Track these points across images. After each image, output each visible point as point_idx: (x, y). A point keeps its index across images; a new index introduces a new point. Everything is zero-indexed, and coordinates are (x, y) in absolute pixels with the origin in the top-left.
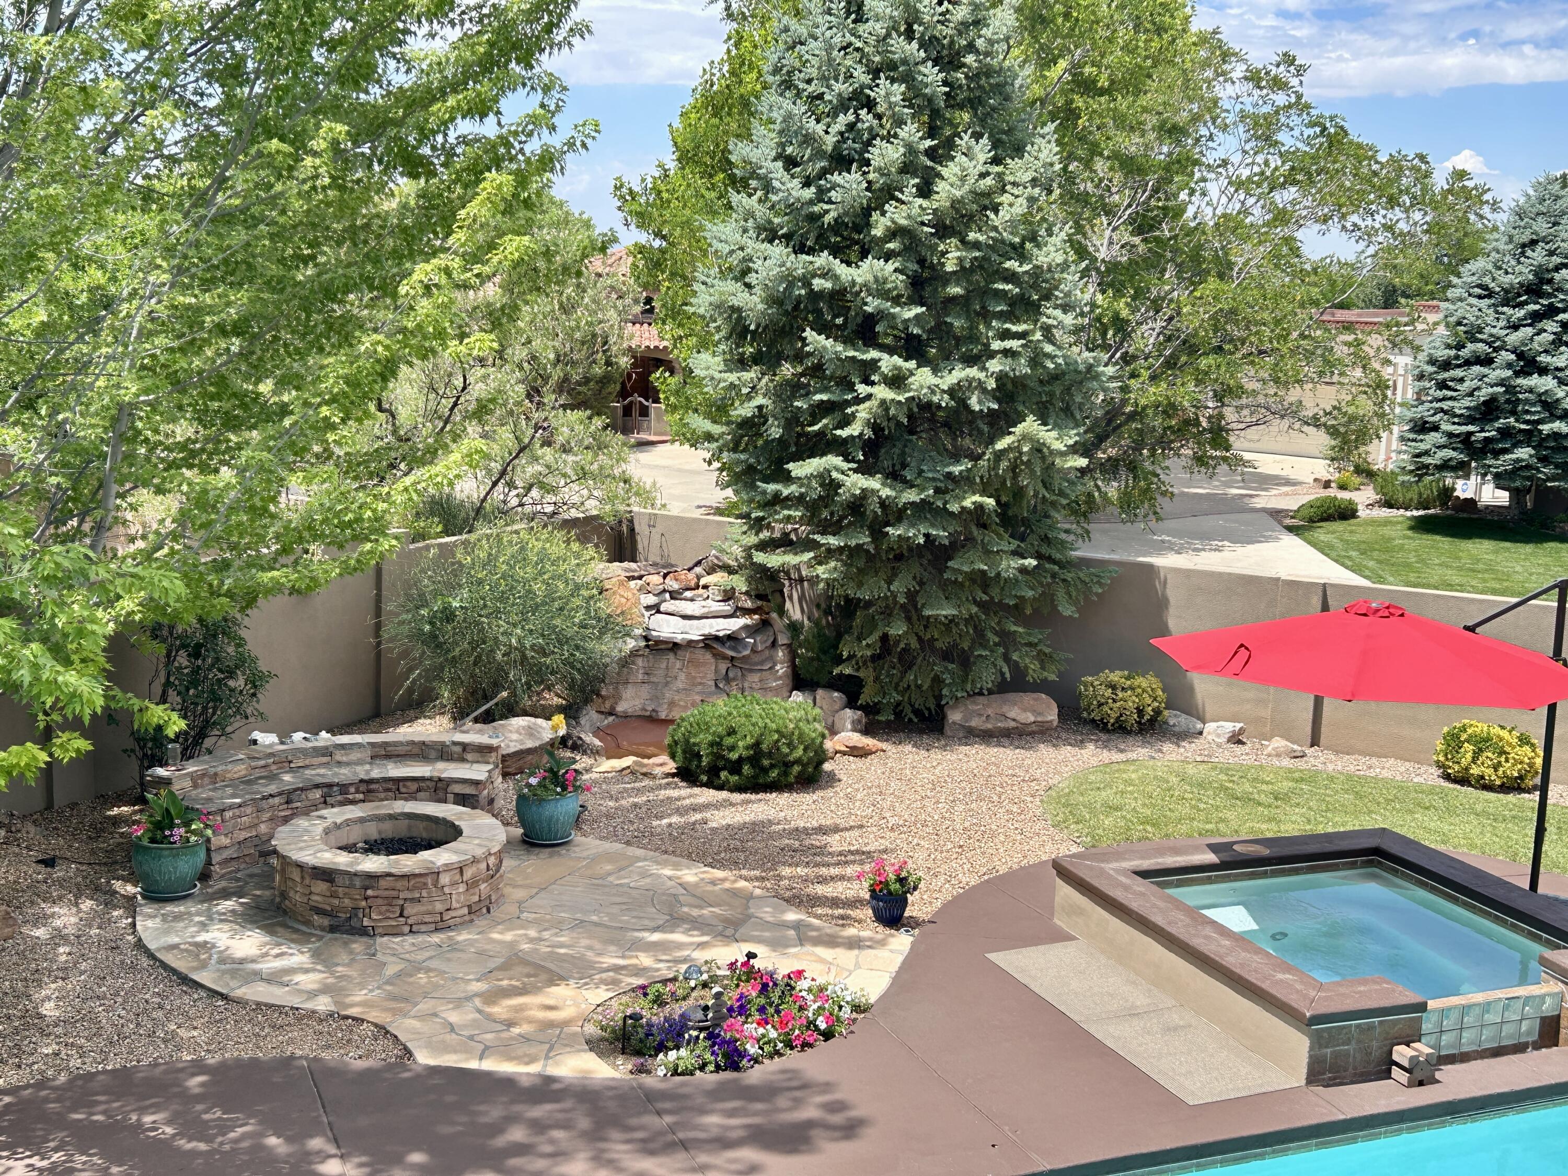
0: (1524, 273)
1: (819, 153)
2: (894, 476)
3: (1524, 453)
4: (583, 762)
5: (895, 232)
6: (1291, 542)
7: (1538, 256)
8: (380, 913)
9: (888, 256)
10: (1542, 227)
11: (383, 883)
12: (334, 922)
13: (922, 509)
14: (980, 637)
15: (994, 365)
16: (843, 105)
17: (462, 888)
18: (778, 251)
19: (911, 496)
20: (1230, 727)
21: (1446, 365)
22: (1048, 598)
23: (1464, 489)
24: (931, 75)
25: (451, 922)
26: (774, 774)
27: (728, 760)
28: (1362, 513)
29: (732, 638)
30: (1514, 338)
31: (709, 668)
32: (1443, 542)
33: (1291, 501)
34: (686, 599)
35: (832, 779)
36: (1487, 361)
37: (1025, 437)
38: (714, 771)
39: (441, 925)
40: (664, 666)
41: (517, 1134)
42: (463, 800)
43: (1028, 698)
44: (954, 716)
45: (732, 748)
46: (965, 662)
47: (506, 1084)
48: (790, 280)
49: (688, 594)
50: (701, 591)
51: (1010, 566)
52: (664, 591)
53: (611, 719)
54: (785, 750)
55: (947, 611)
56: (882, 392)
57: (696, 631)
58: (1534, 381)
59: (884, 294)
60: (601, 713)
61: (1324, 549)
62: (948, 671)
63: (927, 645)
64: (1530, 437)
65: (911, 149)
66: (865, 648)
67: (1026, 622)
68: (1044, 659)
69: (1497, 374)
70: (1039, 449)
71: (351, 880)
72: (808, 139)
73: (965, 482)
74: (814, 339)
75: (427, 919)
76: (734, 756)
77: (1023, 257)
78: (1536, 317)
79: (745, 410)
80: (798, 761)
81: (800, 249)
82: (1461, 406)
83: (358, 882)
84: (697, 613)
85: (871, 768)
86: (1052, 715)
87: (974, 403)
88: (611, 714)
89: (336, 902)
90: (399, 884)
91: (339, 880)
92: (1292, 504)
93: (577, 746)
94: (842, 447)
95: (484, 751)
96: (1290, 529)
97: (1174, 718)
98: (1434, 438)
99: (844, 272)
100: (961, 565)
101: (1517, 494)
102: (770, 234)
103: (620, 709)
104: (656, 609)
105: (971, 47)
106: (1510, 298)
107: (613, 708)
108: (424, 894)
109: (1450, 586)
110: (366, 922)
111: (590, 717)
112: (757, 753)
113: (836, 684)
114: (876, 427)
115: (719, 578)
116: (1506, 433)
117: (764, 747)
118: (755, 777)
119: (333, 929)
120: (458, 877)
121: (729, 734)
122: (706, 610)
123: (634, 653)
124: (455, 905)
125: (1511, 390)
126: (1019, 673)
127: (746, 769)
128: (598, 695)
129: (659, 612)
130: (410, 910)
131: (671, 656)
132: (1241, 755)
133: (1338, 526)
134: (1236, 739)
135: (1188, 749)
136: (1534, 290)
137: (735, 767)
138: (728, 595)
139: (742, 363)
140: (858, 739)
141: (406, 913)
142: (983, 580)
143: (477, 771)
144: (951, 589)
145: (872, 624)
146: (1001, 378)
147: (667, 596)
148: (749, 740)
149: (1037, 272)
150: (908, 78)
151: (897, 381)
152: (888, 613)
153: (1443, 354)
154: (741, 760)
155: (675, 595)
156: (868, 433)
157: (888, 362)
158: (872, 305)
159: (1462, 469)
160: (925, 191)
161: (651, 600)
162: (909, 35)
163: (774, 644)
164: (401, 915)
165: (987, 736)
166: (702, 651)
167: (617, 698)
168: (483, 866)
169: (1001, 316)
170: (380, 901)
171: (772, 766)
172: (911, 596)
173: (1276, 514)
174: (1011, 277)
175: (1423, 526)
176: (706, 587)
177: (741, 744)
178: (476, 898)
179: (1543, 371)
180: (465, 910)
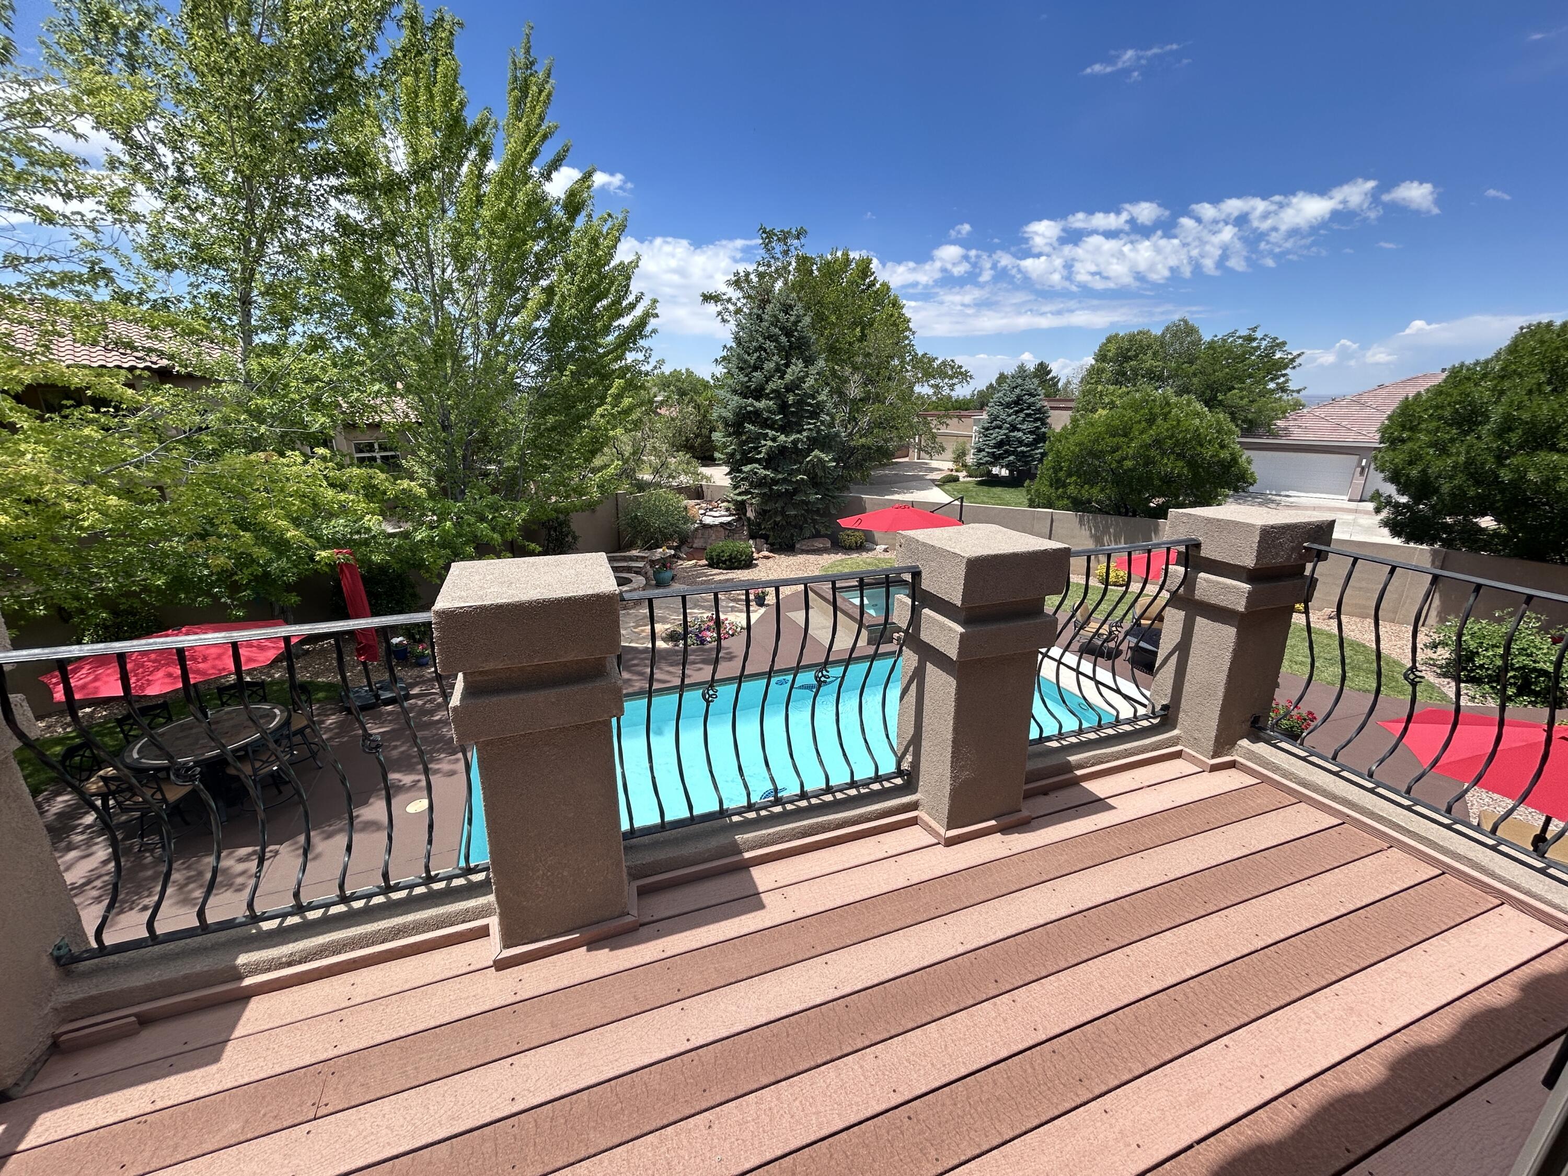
0: (1014, 397)
1: (749, 366)
2: (775, 470)
3: (1011, 458)
4: (680, 562)
5: (773, 391)
6: (936, 490)
7: (1018, 391)
9: (771, 399)
10: (1020, 381)
13: (784, 479)
14: (806, 521)
15: (805, 434)
16: (756, 350)
18: (736, 398)
19: (780, 476)
20: (884, 547)
21: (987, 429)
22: (827, 507)
23: (995, 470)
24: (783, 339)
26: (736, 564)
27: (723, 560)
28: (961, 479)
29: (729, 523)
30: (1009, 419)
31: (722, 533)
32: (986, 488)
33: (937, 476)
34: (714, 511)
35: (757, 565)
36: (1000, 427)
37: (815, 456)
38: (718, 564)
40: (707, 532)
41: (635, 662)
42: (636, 573)
43: (821, 540)
44: (798, 546)
46: (801, 528)
47: (636, 649)
48: (741, 408)
49: (715, 509)
50: (719, 508)
51: (813, 498)
54: (742, 557)
55: (793, 513)
56: (770, 443)
57: (717, 521)
58: (1015, 433)
59: (770, 412)
61: (946, 491)
62: (795, 532)
63: (788, 523)
64: (1013, 453)
65: (777, 364)
66: (769, 525)
67: (821, 516)
68: (827, 527)
69: (1003, 432)
70: (820, 460)
72: (745, 361)
73: (798, 471)
74: (749, 427)
77: (814, 398)
78: (1017, 412)
79: (729, 450)
80: (745, 560)
81: (745, 397)
82: (992, 443)
84: (718, 516)
85: (770, 563)
86: (829, 545)
87: (799, 446)
88: (690, 548)
92: (939, 477)
93: (679, 558)
94: (758, 461)
95: (643, 558)
96: (937, 486)
97: (868, 545)
98: (984, 453)
99: (757, 404)
100: (797, 498)
101: (1011, 472)
102: (735, 392)
103: (693, 546)
105: (796, 330)
106: (1008, 406)
107: (690, 546)
109: (983, 503)
111: (685, 548)
112: (731, 558)
113: (761, 537)
114: (767, 454)
115: (725, 504)
116: (1006, 451)
117: (735, 556)
118: (730, 565)
121: (726, 552)
122: (721, 514)
123: (697, 529)
125: (1008, 437)
126: (818, 532)
127: (728, 563)
128: (686, 542)
129: (705, 515)
131: (710, 529)
132: (887, 555)
133: (953, 484)
134: (886, 550)
135: (871, 554)
136: (1016, 403)
137: (724, 562)
138: (728, 509)
139: (730, 435)
140: (766, 553)
142: (807, 503)
143: (641, 564)
144: (795, 505)
145: (770, 518)
146: (808, 437)
147: (708, 510)
148: (731, 554)
149: (818, 403)
150: (776, 341)
151: (774, 439)
152: (776, 513)
153: (987, 425)
154: (726, 560)
155: (711, 510)
156: (766, 457)
157: (771, 433)
158: (765, 415)
159: (993, 464)
160: (782, 378)
161: (703, 512)
162: (776, 326)
163: (743, 525)
165: (808, 552)
166: (720, 528)
167: (692, 543)
169: (808, 418)
171: (736, 562)
172: (783, 508)
173: (933, 481)
174: (810, 405)
175: (980, 483)
176: (721, 507)
179: (1019, 430)
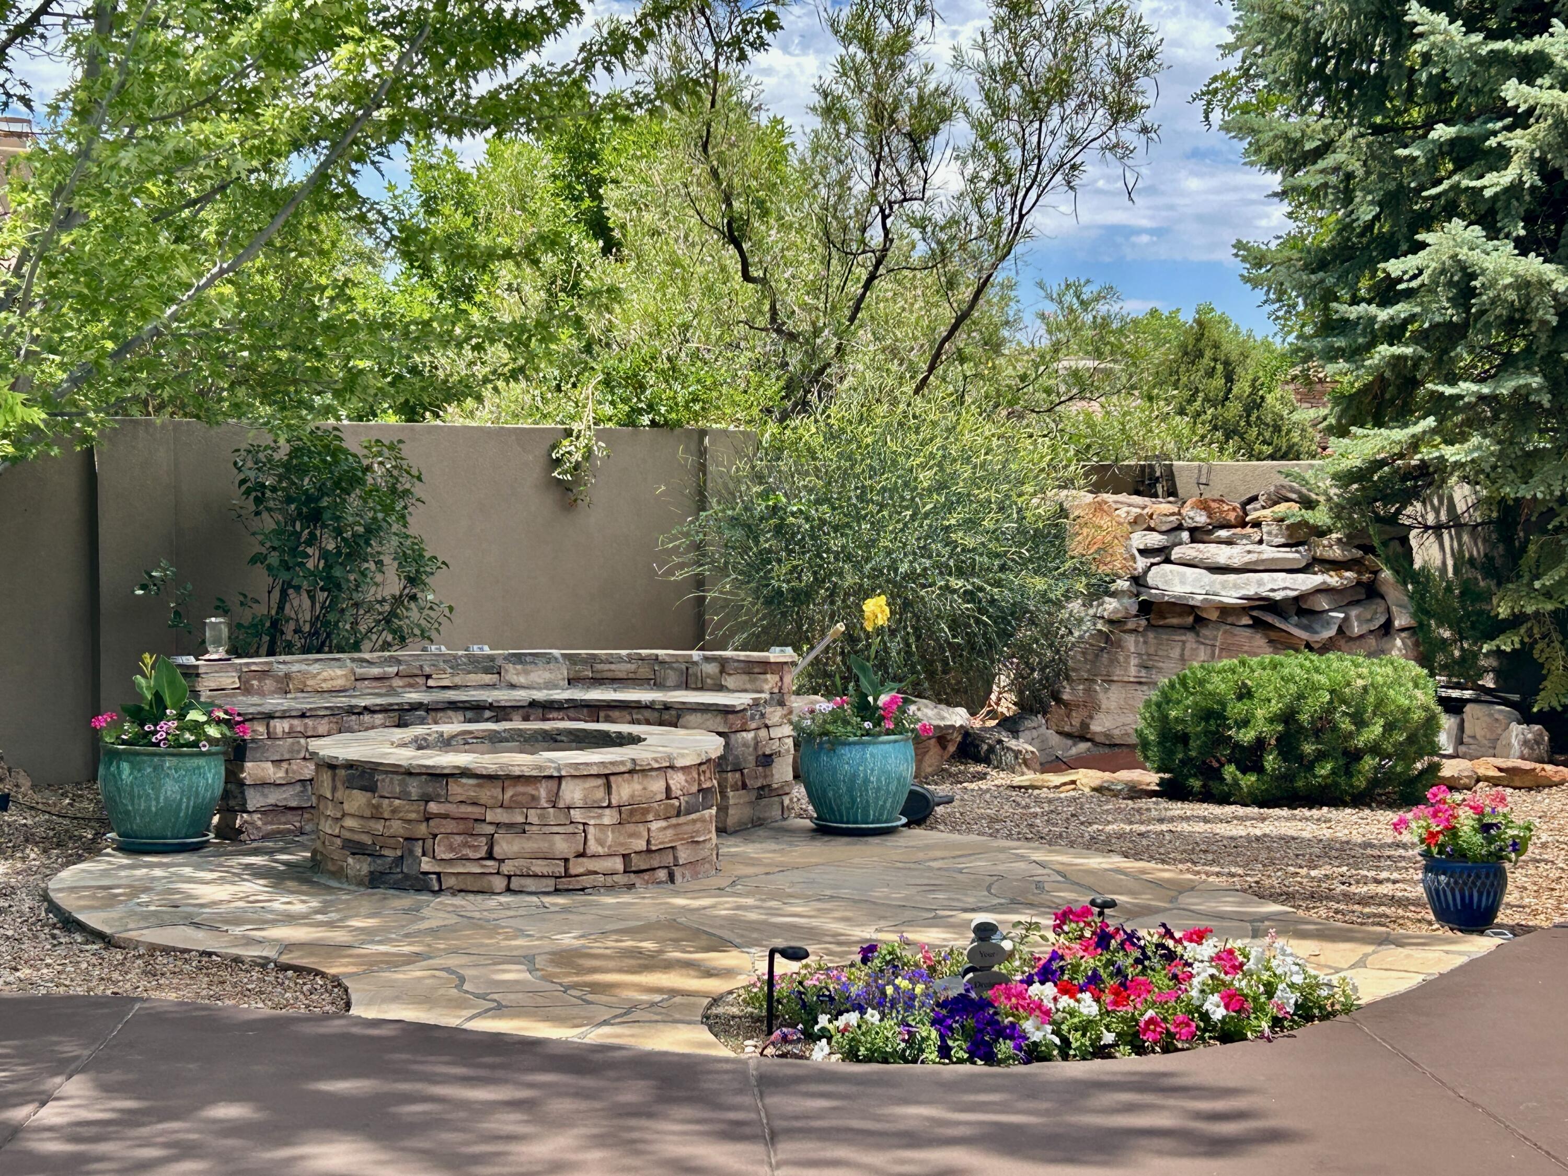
8: (451, 849)
11: (457, 789)
12: (379, 865)
17: (609, 817)
25: (586, 881)
26: (1324, 770)
27: (1237, 745)
29: (1299, 607)
34: (1220, 542)
38: (1212, 770)
39: (564, 883)
40: (1175, 653)
45: (1244, 723)
49: (1223, 533)
50: (1248, 530)
52: (1180, 528)
53: (1083, 746)
54: (1346, 725)
60: (1068, 735)
71: (403, 784)
75: (539, 867)
76: (1247, 736)
80: (1375, 749)
83: (414, 788)
84: (1237, 562)
88: (1083, 738)
89: (379, 827)
90: (488, 794)
91: (385, 784)
93: (994, 754)
95: (754, 670)
103: (1096, 727)
104: (1163, 554)
107: (1085, 726)
108: (533, 816)
110: (426, 865)
111: (1041, 734)
112: (1290, 731)
115: (1281, 508)
117: (1304, 718)
118: (1288, 777)
119: (375, 881)
120: (600, 794)
121: (1240, 698)
122: (1253, 557)
123: (1118, 626)
124: (593, 847)
127: (1270, 761)
128: (1059, 701)
129: (1168, 561)
130: (505, 846)
131: (1190, 637)
137: (1250, 758)
138: (1298, 538)
140: (1526, 764)
141: (497, 851)
143: (735, 698)
147: (1185, 535)
148: (1276, 706)
154: (1260, 743)
155: (1198, 535)
156: (1531, 179)
161: (1155, 540)
163: (1387, 629)
164: (490, 856)
166: (1248, 632)
167: (1092, 706)
168: (657, 786)
170: (451, 826)
171: (1321, 756)
176: (1257, 524)
177: (1260, 713)
178: (641, 845)
180: (618, 864)
